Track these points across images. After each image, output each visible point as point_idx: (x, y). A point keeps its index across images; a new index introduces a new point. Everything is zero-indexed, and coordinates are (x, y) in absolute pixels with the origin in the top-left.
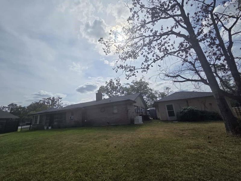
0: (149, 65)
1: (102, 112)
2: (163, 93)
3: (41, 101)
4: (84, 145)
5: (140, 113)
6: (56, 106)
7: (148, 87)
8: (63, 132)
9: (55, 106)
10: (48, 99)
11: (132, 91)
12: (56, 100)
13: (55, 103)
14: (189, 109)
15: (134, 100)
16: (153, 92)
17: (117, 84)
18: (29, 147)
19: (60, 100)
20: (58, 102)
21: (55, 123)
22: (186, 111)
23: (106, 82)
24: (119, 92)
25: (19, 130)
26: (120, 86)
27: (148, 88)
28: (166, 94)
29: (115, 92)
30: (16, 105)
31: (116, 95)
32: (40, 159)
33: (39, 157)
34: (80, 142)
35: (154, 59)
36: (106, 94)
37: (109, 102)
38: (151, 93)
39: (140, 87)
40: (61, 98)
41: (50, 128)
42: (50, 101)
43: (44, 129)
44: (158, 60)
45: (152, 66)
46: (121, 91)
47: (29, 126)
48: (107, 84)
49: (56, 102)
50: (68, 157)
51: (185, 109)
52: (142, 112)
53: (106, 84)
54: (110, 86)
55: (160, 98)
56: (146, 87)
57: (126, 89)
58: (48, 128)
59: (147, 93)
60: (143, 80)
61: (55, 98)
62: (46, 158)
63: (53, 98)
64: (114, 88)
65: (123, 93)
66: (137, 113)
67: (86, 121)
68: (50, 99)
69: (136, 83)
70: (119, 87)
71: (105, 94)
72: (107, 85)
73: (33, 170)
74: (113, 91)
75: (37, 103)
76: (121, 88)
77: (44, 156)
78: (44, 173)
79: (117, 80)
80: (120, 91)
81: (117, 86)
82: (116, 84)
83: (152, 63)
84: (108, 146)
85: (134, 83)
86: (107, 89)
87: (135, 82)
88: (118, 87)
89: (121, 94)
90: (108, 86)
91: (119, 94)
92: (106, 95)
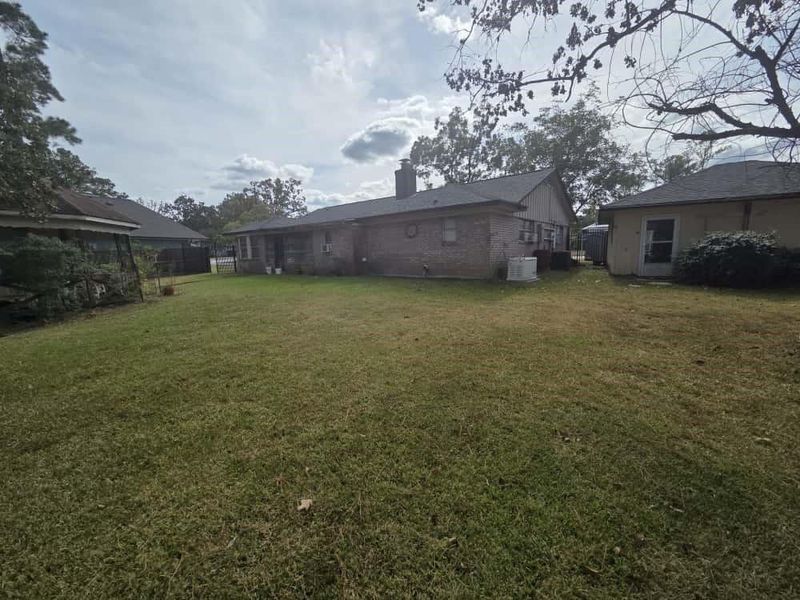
0: (583, 61)
1: (410, 237)
2: (679, 158)
3: (245, 190)
4: (347, 326)
5: (538, 243)
6: (290, 207)
7: (606, 136)
8: (307, 287)
9: (286, 205)
10: (263, 183)
11: (533, 155)
12: (284, 189)
13: (284, 199)
14: (738, 240)
15: (517, 201)
16: (624, 160)
17: (476, 128)
18: (235, 315)
19: (295, 187)
20: (292, 195)
21: (290, 261)
22: (717, 248)
23: (437, 122)
24: (484, 160)
25: (214, 270)
26: (488, 136)
27: (606, 142)
28: (695, 165)
29: (465, 161)
30: (191, 201)
31: (470, 173)
32: (257, 343)
33: (254, 338)
34: (342, 316)
35: (611, 30)
36: (436, 166)
37: (431, 206)
38: (614, 165)
39: (571, 137)
40: (299, 183)
41: (278, 271)
42: (271, 190)
43: (266, 274)
44: (630, 31)
45: (598, 65)
46: (489, 159)
47: (232, 260)
48: (440, 127)
49: (287, 194)
50: (308, 346)
51: (716, 242)
52: (550, 242)
53: (436, 128)
54: (452, 136)
55: (660, 180)
56: (595, 136)
57: (511, 147)
58: (273, 271)
59: (593, 165)
60: (589, 106)
61: (283, 180)
62: (268, 343)
63: (278, 181)
64: (466, 146)
65: (497, 163)
66: (526, 243)
67: (364, 260)
68: (271, 186)
69: (553, 120)
70: (484, 140)
71: (431, 168)
72: (441, 131)
73: (244, 361)
74: (462, 156)
75: (239, 197)
76: (494, 142)
77: (264, 337)
78: (262, 368)
79: (477, 113)
80: (486, 154)
81: (475, 134)
82: (475, 126)
83: (597, 53)
84: (401, 334)
85: (545, 122)
86: (441, 149)
87: (551, 114)
88: (480, 139)
89: (488, 169)
90: (445, 138)
91: (482, 167)
92: (436, 171)
